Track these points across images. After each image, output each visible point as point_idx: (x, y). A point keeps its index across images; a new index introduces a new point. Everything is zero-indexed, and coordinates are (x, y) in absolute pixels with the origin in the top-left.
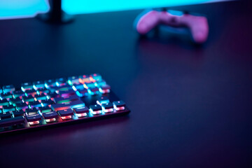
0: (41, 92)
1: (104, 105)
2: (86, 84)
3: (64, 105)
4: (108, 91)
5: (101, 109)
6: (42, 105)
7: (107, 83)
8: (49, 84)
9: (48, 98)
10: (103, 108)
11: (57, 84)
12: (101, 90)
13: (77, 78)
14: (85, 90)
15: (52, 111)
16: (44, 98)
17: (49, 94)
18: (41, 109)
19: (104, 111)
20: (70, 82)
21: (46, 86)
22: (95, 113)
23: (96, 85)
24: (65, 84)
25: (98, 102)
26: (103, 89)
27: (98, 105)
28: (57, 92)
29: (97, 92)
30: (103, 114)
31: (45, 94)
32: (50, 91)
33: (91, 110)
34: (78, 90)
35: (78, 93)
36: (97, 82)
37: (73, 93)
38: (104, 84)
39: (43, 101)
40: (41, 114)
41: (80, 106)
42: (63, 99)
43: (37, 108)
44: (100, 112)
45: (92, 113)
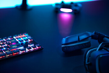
0: (3, 43)
1: (32, 46)
2: (22, 38)
3: (14, 48)
4: (32, 40)
6: (4, 49)
7: (31, 37)
9: (6, 45)
10: (32, 48)
11: (9, 39)
12: (29, 40)
13: (17, 35)
14: (22, 41)
15: (9, 51)
16: (5, 46)
20: (14, 37)
21: (4, 40)
22: (28, 50)
23: (26, 38)
24: (12, 38)
25: (29, 45)
26: (30, 39)
27: (30, 47)
28: (10, 42)
29: (28, 41)
30: (32, 50)
31: (5, 43)
32: (7, 42)
33: (26, 49)
34: (19, 41)
37: (17, 42)
39: (5, 47)
40: (5, 53)
41: (22, 48)
42: (13, 45)
43: (3, 50)
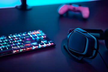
0: (18, 38)
1: (45, 43)
2: (36, 34)
3: (28, 43)
4: (45, 37)
5: (44, 44)
6: (19, 43)
7: (45, 34)
8: (20, 35)
9: (21, 40)
10: (45, 44)
11: (24, 35)
13: (32, 32)
14: (36, 37)
15: (23, 46)
16: (19, 41)
17: (21, 39)
18: (19, 45)
19: (45, 45)
20: (29, 34)
21: (19, 35)
22: (41, 46)
23: (40, 34)
24: (27, 35)
25: (42, 42)
26: (43, 36)
27: (43, 43)
28: (24, 38)
29: (41, 38)
30: (45, 46)
31: (20, 39)
32: (21, 38)
33: (39, 45)
34: (33, 37)
35: (33, 38)
36: (41, 33)
37: (31, 38)
38: (43, 34)
40: (19, 47)
41: (35, 44)
42: (27, 41)
43: (17, 45)
44: (43, 45)
45: (40, 46)
